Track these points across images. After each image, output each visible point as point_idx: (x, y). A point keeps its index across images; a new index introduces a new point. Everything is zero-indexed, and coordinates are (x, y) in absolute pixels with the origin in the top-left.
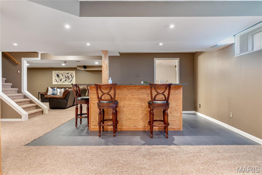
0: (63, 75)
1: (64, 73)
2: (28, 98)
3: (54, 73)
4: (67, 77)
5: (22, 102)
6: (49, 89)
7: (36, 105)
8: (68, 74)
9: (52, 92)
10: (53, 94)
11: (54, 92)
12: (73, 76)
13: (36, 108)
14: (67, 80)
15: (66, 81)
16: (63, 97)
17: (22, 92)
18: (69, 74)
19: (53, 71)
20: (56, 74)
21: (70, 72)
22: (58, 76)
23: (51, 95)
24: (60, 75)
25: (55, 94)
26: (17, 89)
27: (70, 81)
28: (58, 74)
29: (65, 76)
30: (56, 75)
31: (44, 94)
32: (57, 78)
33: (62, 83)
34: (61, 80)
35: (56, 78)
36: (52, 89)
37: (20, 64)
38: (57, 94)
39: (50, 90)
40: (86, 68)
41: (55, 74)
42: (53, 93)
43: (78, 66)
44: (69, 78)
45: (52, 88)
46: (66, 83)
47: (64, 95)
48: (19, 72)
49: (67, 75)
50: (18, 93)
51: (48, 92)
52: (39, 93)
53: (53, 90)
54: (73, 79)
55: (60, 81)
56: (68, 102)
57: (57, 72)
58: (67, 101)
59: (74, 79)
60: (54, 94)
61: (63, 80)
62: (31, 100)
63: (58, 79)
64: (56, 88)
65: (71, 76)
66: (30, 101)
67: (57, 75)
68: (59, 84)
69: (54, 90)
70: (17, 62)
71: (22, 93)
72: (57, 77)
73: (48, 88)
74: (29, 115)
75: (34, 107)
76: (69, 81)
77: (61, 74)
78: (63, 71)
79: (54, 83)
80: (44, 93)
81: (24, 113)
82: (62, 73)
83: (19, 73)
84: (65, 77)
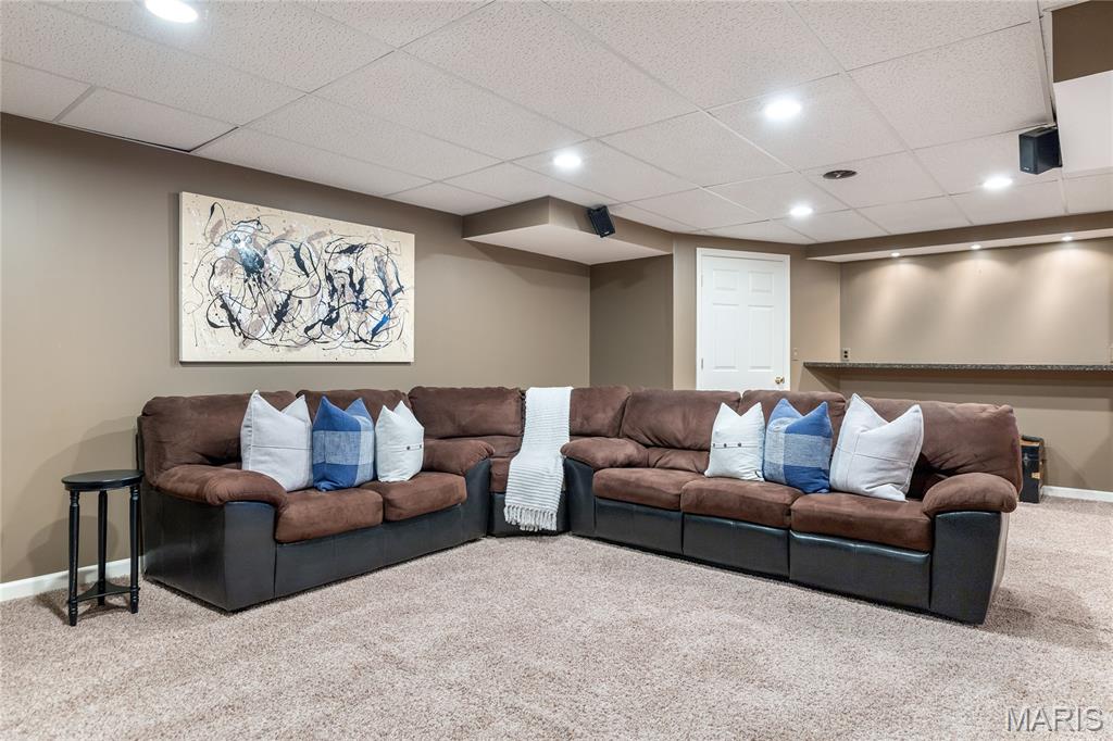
0: (300, 264)
4: (349, 290)
8: (351, 250)
12: (395, 286)
14: (349, 316)
15: (330, 322)
18: (367, 256)
21: (376, 239)
24: (278, 262)
27: (375, 332)
28: (254, 250)
29: (329, 278)
30: (221, 251)
32: (234, 284)
33: (299, 346)
34: (280, 316)
35: (220, 284)
41: (215, 238)
44: (367, 293)
46: (337, 346)
49: (344, 262)
54: (397, 310)
55: (270, 322)
57: (235, 215)
59: (405, 307)
63: (250, 303)
65: (381, 275)
68: (256, 351)
76: (364, 333)
77: (288, 252)
78: (308, 219)
79: (206, 342)
82: (299, 238)
84: (326, 288)
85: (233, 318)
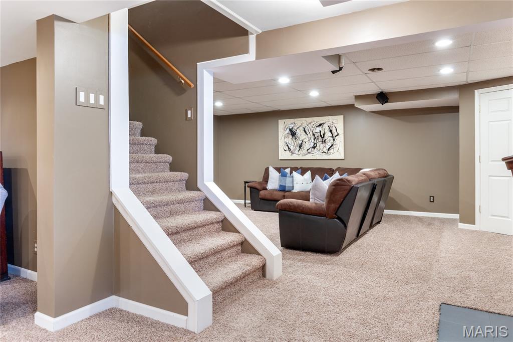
0: (305, 132)
1: (310, 123)
2: (217, 210)
3: (283, 125)
4: (320, 138)
5: (195, 228)
6: (270, 174)
7: (239, 241)
8: (320, 125)
10: (283, 189)
11: (285, 181)
12: (336, 134)
13: (243, 252)
14: (320, 145)
15: (314, 147)
16: (328, 207)
17: (199, 186)
18: (326, 127)
19: (279, 121)
20: (288, 130)
21: (328, 120)
22: (293, 134)
24: (300, 133)
25: (287, 189)
26: (186, 175)
27: (329, 150)
28: (293, 130)
29: (314, 135)
30: (286, 132)
31: (258, 187)
32: (289, 140)
33: (305, 155)
34: (300, 147)
35: (287, 140)
36: (278, 175)
37: (193, 86)
38: (293, 187)
39: (274, 175)
40: (386, 102)
41: (285, 129)
42: (280, 186)
43: (357, 97)
44: (326, 136)
45: (278, 170)
46: (317, 155)
47: (334, 202)
48: (189, 115)
49: (318, 129)
50: (187, 189)
51: (267, 182)
52: (246, 182)
53: (282, 176)
54: (337, 142)
55: (298, 149)
56: (346, 227)
57: (290, 123)
58: (342, 226)
59: (340, 140)
60: (285, 186)
61: (307, 146)
62: (225, 218)
63: (293, 144)
64: (288, 171)
65: (331, 131)
66: (222, 221)
67: (291, 130)
68: (295, 157)
69: (284, 175)
70: (184, 79)
71: (198, 190)
72: (291, 136)
73: (267, 170)
74: (216, 292)
75: (234, 246)
76: (325, 150)
77: (302, 129)
78: (307, 119)
79: (283, 155)
80: (259, 183)
81: (197, 297)
82: (305, 125)
83: (190, 119)
84: (313, 137)
85: (289, 148)
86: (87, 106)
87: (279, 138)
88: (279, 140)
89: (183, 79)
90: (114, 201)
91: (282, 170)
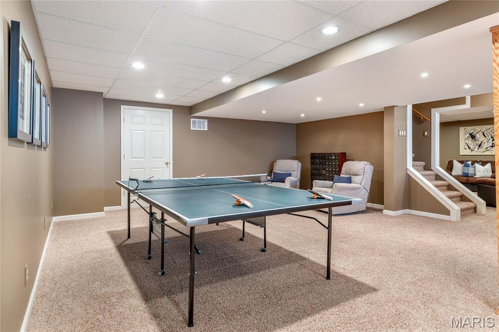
1: (488, 129)
2: (445, 180)
3: (464, 132)
5: (441, 186)
6: (454, 165)
7: (460, 195)
9: (463, 169)
10: (466, 175)
11: (468, 170)
13: (461, 201)
17: (432, 168)
19: (460, 128)
20: (468, 134)
22: (473, 137)
23: (460, 176)
24: (479, 136)
25: (469, 175)
26: (424, 163)
30: (467, 136)
33: (484, 152)
34: (479, 146)
35: (467, 141)
36: (461, 165)
37: (429, 120)
38: (475, 174)
39: (457, 165)
41: (465, 134)
42: (464, 173)
45: (462, 162)
48: (426, 134)
50: (424, 170)
53: (464, 166)
55: (477, 147)
60: (468, 173)
61: (485, 145)
62: (450, 184)
63: (473, 144)
64: (470, 163)
66: (448, 186)
67: (470, 134)
68: (474, 153)
69: (467, 166)
71: (432, 170)
72: (471, 138)
74: (462, 210)
78: (486, 126)
79: (464, 151)
81: (455, 208)
82: (484, 131)
83: (427, 136)
84: (492, 139)
85: (469, 147)
86: (401, 136)
87: (460, 140)
88: (460, 142)
89: (422, 116)
90: (408, 172)
91: (465, 162)
